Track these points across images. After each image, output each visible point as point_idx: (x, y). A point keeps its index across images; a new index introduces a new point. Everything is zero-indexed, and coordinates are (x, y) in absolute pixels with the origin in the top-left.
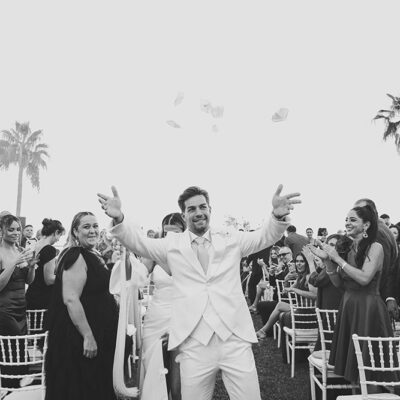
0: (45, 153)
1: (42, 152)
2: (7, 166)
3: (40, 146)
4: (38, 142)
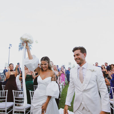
0: (31, 46)
2: (22, 49)
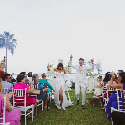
1: (14, 42)
4: (13, 39)
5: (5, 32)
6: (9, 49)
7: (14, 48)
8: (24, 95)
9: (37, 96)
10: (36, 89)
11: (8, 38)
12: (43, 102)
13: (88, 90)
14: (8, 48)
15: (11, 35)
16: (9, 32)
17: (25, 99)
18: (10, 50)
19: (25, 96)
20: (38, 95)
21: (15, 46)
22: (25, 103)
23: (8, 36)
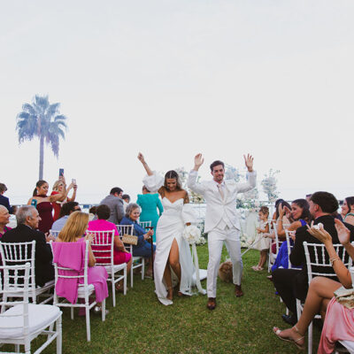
1: (60, 122)
3: (59, 117)
4: (56, 114)
5: (37, 98)
6: (48, 141)
7: (60, 137)
8: (110, 242)
9: (131, 247)
10: (130, 233)
11: (46, 113)
12: (143, 261)
13: (244, 241)
14: (45, 139)
15: (51, 104)
16: (47, 97)
17: (112, 251)
18: (50, 145)
19: (112, 244)
20: (134, 246)
21: (63, 134)
22: (112, 257)
23: (45, 108)
